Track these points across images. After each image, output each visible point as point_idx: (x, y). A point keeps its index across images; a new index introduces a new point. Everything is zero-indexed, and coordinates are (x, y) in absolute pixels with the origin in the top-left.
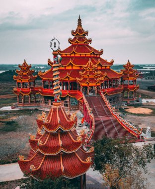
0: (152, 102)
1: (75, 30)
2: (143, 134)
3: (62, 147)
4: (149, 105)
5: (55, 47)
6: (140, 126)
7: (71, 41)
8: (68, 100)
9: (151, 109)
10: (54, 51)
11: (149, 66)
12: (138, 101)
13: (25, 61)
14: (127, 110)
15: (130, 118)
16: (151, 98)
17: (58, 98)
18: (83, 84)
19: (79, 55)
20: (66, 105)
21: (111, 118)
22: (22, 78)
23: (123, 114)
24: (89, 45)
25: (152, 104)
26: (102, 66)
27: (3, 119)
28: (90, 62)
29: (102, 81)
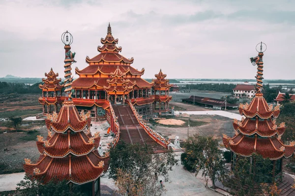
0: (185, 114)
1: (104, 38)
2: (171, 144)
3: (70, 149)
4: (182, 117)
5: (67, 40)
6: (170, 137)
7: (100, 49)
8: (94, 109)
9: (184, 120)
10: (66, 45)
11: (186, 80)
12: (170, 113)
13: (52, 69)
14: (157, 122)
15: (160, 129)
16: (185, 110)
17: (70, 96)
18: (111, 93)
19: (108, 64)
20: (93, 115)
21: (138, 128)
22: (48, 87)
23: (153, 125)
24: (119, 53)
25: (186, 116)
26: (131, 75)
27: (26, 128)
28: (118, 69)
29: (131, 89)
